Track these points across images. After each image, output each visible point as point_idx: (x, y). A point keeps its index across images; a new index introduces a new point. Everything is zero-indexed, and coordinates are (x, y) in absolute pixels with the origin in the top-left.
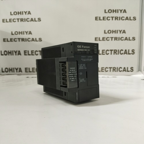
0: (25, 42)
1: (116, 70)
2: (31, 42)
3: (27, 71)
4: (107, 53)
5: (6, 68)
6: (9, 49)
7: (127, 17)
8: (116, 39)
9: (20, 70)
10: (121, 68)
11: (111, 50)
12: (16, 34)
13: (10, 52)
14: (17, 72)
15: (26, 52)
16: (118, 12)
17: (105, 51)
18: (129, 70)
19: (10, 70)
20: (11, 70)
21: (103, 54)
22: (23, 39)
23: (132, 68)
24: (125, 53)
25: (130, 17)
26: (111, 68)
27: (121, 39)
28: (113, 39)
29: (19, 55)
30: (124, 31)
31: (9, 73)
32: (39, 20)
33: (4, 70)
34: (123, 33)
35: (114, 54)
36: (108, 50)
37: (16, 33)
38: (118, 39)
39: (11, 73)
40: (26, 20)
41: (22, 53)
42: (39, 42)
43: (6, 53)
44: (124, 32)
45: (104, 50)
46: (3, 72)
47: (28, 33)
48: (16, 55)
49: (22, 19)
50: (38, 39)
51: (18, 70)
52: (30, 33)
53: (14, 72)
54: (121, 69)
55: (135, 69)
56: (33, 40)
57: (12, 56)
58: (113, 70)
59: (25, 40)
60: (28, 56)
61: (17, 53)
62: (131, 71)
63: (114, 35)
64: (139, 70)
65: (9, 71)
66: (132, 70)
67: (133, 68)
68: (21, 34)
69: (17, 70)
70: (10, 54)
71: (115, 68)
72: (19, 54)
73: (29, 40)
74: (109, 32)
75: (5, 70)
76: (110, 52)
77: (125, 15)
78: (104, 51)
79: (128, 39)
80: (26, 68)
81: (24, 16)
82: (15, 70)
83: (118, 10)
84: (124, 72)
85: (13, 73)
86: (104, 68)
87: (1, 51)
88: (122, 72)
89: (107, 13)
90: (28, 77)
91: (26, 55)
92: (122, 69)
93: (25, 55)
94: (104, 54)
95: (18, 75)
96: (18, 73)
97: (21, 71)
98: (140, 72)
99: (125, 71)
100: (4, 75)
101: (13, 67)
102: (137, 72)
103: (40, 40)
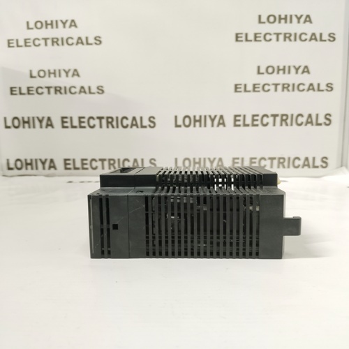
0: (64, 96)
1: (286, 164)
2: (77, 95)
3: (68, 166)
4: (265, 122)
5: (18, 160)
6: (24, 114)
7: (314, 34)
8: (285, 87)
9: (52, 165)
10: (298, 159)
11: (275, 116)
12: (40, 76)
13: (26, 120)
14: (44, 168)
15: (65, 120)
16: (291, 22)
17: (259, 118)
18: (316, 164)
19: (27, 164)
20: (31, 164)
21: (253, 125)
22: (58, 89)
23: (324, 160)
24: (307, 123)
25: (321, 35)
26: (275, 158)
27: (298, 87)
28: (280, 88)
29: (50, 128)
30: (306, 67)
31: (23, 171)
32: (98, 41)
33: (12, 165)
34: (303, 72)
35: (281, 125)
36: (266, 115)
37: (42, 74)
38: (290, 88)
39: (29, 171)
40: (66, 41)
41: (57, 122)
42: (97, 95)
43: (16, 123)
44: (306, 70)
45: (258, 115)
46: (10, 169)
47: (70, 74)
48: (41, 127)
50: (94, 89)
51: (47, 165)
52: (76, 73)
53: (37, 168)
54: (297, 163)
55: (332, 162)
56: (83, 90)
57: (32, 129)
58: (279, 163)
59: (63, 91)
60: (70, 130)
61: (44, 123)
62: (322, 167)
63: (281, 78)
64: (342, 164)
65: (25, 165)
66: (324, 165)
67: (326, 158)
68: (52, 76)
69: (43, 163)
70: (26, 125)
71: (284, 159)
72: (50, 124)
73: (73, 90)
75: (16, 165)
76: (270, 120)
77: (308, 29)
78: (256, 118)
79: (316, 87)
80: (65, 160)
81: (61, 32)
82: (40, 165)
83: (291, 16)
84: (306, 168)
85: (34, 172)
86: (255, 158)
87: (5, 119)
88: (300, 169)
89: (264, 23)
90: (70, 182)
91: (67, 127)
92: (301, 163)
93: (64, 127)
94: (257, 125)
95: (47, 176)
96: (47, 171)
97: (54, 167)
98: (344, 168)
99: (308, 166)
100: (12, 176)
101: (34, 157)
102: (337, 168)
103: (101, 90)
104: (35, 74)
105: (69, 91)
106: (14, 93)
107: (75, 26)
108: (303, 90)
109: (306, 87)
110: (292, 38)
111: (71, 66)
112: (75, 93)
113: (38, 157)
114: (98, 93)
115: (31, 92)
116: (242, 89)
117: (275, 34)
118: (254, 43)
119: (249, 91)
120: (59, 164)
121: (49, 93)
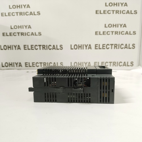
0: (25, 36)
1: (116, 64)
3: (27, 66)
4: (108, 47)
5: (6, 63)
8: (116, 33)
10: (121, 62)
11: (112, 45)
12: (15, 28)
13: (9, 46)
14: (17, 66)
15: (25, 46)
16: (119, 6)
17: (105, 46)
18: (129, 65)
19: (10, 65)
20: (11, 65)
21: (103, 49)
22: (22, 33)
24: (125, 48)
25: (131, 11)
26: (112, 62)
28: (114, 33)
29: (19, 50)
31: (8, 67)
32: (39, 13)
33: (4, 65)
34: (124, 27)
35: (114, 48)
36: (108, 45)
39: (11, 67)
40: (26, 14)
41: (22, 47)
42: (38, 36)
43: (5, 47)
46: (3, 66)
47: (27, 27)
48: (16, 49)
49: (21, 13)
50: (37, 34)
51: (18, 65)
52: (30, 27)
53: (14, 66)
55: (135, 64)
56: (32, 34)
57: (12, 50)
58: (113, 64)
59: (24, 34)
60: (27, 50)
62: (131, 66)
64: (139, 65)
66: (132, 65)
67: (133, 62)
68: (20, 28)
69: (17, 64)
70: (9, 48)
71: (115, 62)
72: (19, 48)
74: (110, 26)
75: (5, 65)
76: (110, 46)
78: (104, 46)
79: (129, 33)
80: (26, 63)
82: (15, 65)
83: (119, 3)
85: (13, 68)
86: (104, 62)
87: (1, 46)
88: (122, 66)
89: (108, 6)
90: (28, 72)
91: (26, 49)
92: (122, 64)
93: (25, 49)
94: (105, 49)
95: (18, 69)
96: (18, 68)
97: (21, 66)
98: (140, 66)
99: (125, 65)
100: (4, 70)
101: (13, 62)
102: (137, 66)
103: (40, 34)
104: (13, 27)
105: (27, 34)
106: (4, 35)
107: (29, 7)
108: (124, 34)
109: (125, 33)
110: (119, 12)
111: (28, 24)
112: (29, 35)
113: (14, 62)
114: (39, 35)
115: (11, 35)
116: (99, 34)
117: (112, 11)
118: (103, 14)
119: (101, 34)
120: (23, 65)
121: (19, 35)
